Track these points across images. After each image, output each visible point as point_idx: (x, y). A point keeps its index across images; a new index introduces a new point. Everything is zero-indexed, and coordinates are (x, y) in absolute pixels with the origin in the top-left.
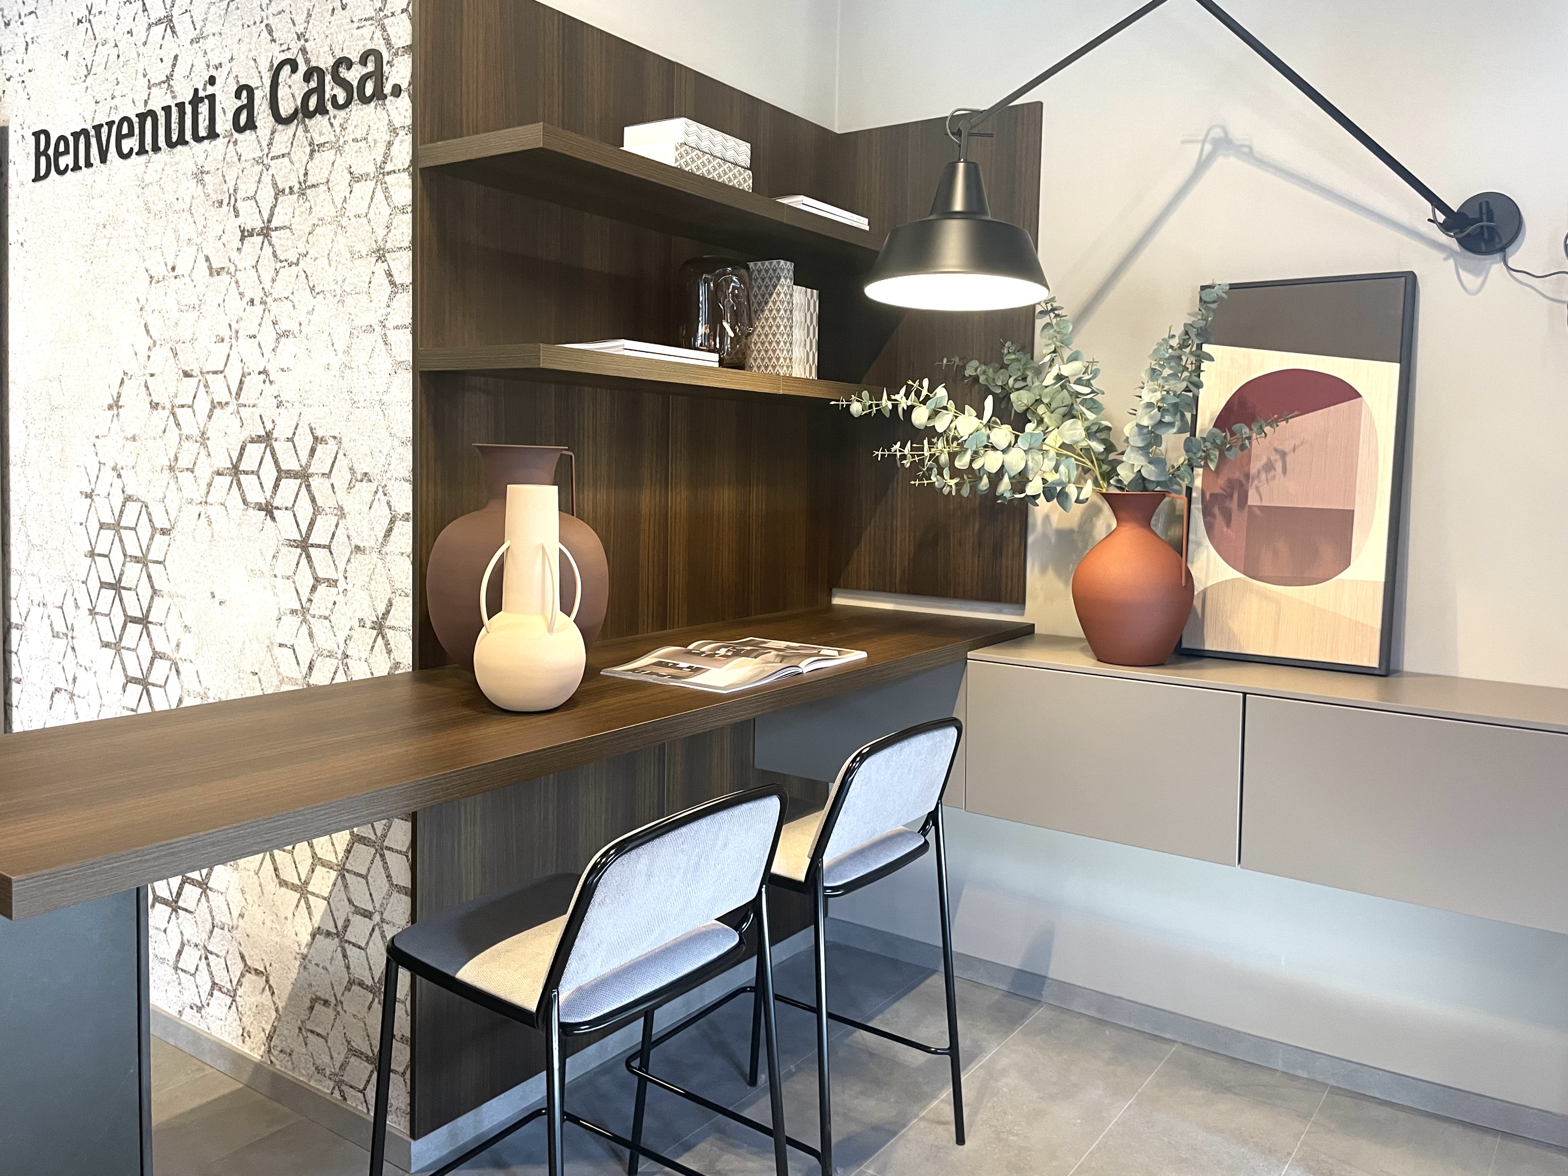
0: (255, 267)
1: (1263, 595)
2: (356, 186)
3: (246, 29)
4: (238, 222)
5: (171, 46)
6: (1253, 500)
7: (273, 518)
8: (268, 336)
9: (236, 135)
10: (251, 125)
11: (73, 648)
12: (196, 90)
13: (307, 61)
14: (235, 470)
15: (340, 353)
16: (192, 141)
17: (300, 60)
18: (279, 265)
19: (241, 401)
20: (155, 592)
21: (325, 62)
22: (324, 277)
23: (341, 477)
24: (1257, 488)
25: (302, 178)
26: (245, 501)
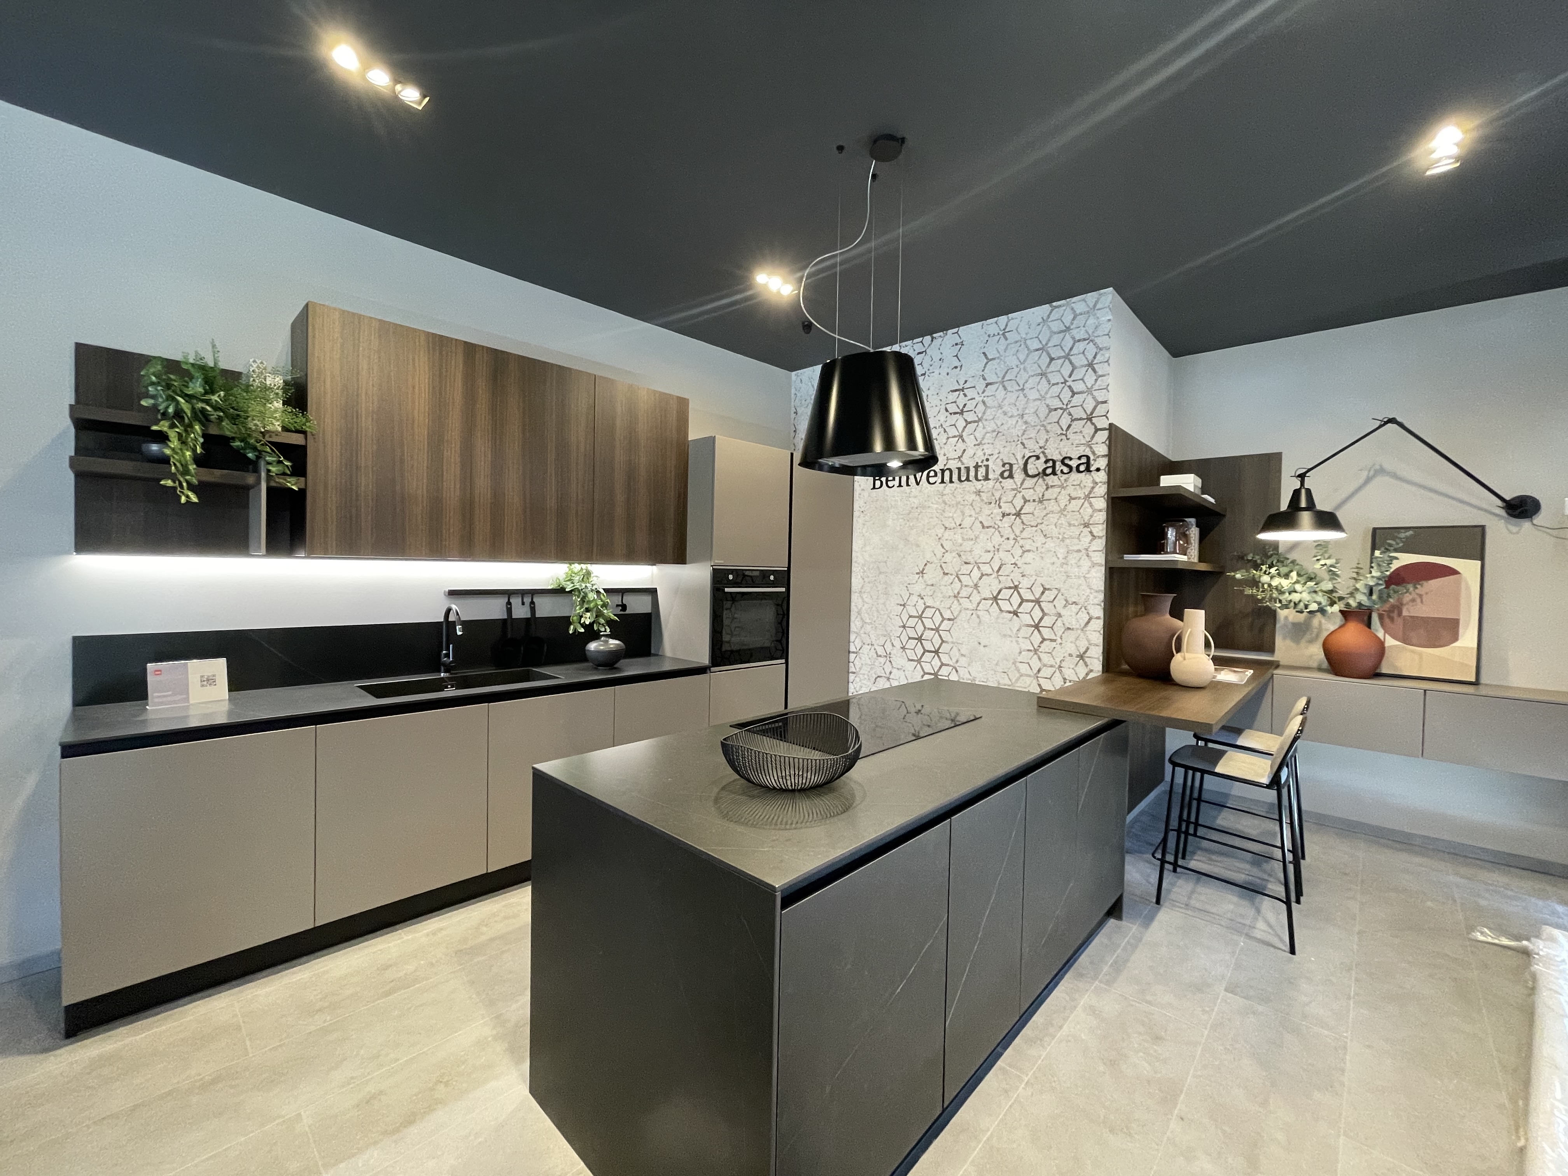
0: (1011, 527)
1: (1413, 651)
2: (1072, 501)
3: (1008, 443)
4: (1001, 510)
5: (961, 446)
6: (1405, 613)
7: (1018, 616)
8: (1018, 552)
9: (1001, 480)
10: (1011, 476)
11: (890, 661)
12: (977, 463)
13: (1046, 456)
14: (995, 599)
15: (1061, 559)
16: (974, 481)
17: (1041, 456)
18: (1025, 527)
19: (1000, 574)
20: (943, 641)
21: (1057, 457)
22: (1053, 531)
23: (1059, 603)
24: (1407, 609)
25: (1041, 497)
26: (1001, 610)
